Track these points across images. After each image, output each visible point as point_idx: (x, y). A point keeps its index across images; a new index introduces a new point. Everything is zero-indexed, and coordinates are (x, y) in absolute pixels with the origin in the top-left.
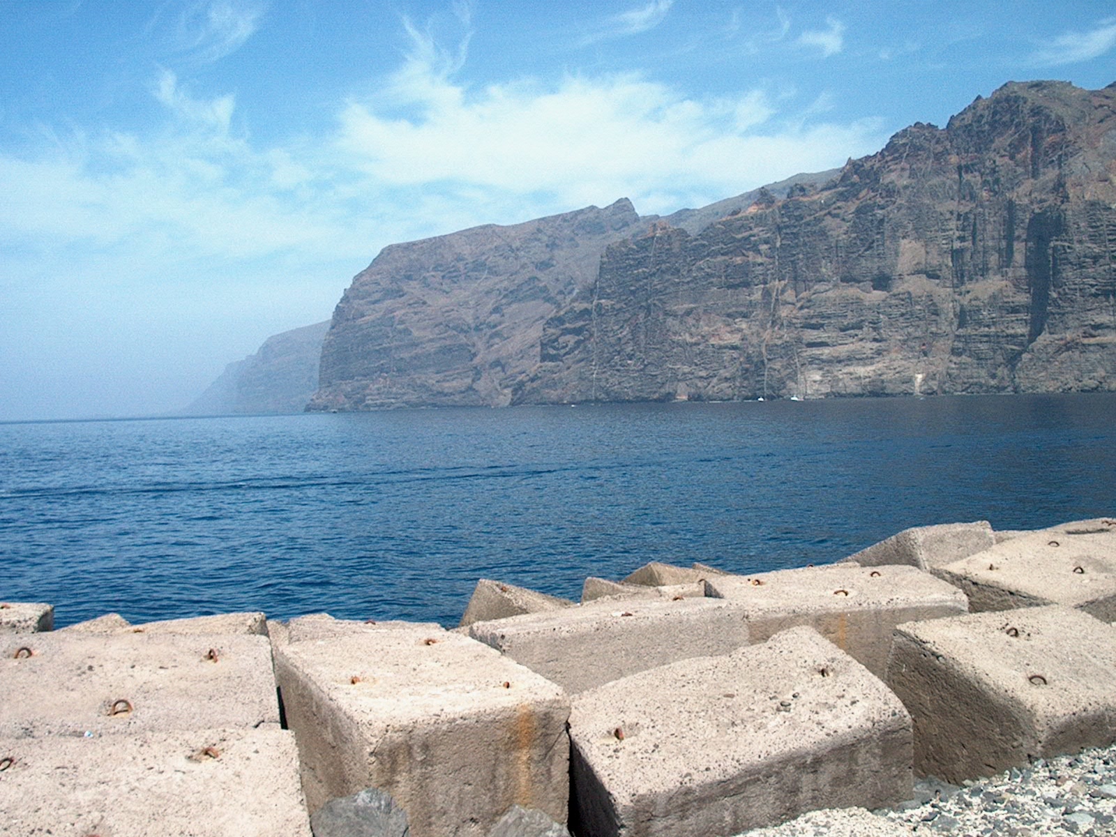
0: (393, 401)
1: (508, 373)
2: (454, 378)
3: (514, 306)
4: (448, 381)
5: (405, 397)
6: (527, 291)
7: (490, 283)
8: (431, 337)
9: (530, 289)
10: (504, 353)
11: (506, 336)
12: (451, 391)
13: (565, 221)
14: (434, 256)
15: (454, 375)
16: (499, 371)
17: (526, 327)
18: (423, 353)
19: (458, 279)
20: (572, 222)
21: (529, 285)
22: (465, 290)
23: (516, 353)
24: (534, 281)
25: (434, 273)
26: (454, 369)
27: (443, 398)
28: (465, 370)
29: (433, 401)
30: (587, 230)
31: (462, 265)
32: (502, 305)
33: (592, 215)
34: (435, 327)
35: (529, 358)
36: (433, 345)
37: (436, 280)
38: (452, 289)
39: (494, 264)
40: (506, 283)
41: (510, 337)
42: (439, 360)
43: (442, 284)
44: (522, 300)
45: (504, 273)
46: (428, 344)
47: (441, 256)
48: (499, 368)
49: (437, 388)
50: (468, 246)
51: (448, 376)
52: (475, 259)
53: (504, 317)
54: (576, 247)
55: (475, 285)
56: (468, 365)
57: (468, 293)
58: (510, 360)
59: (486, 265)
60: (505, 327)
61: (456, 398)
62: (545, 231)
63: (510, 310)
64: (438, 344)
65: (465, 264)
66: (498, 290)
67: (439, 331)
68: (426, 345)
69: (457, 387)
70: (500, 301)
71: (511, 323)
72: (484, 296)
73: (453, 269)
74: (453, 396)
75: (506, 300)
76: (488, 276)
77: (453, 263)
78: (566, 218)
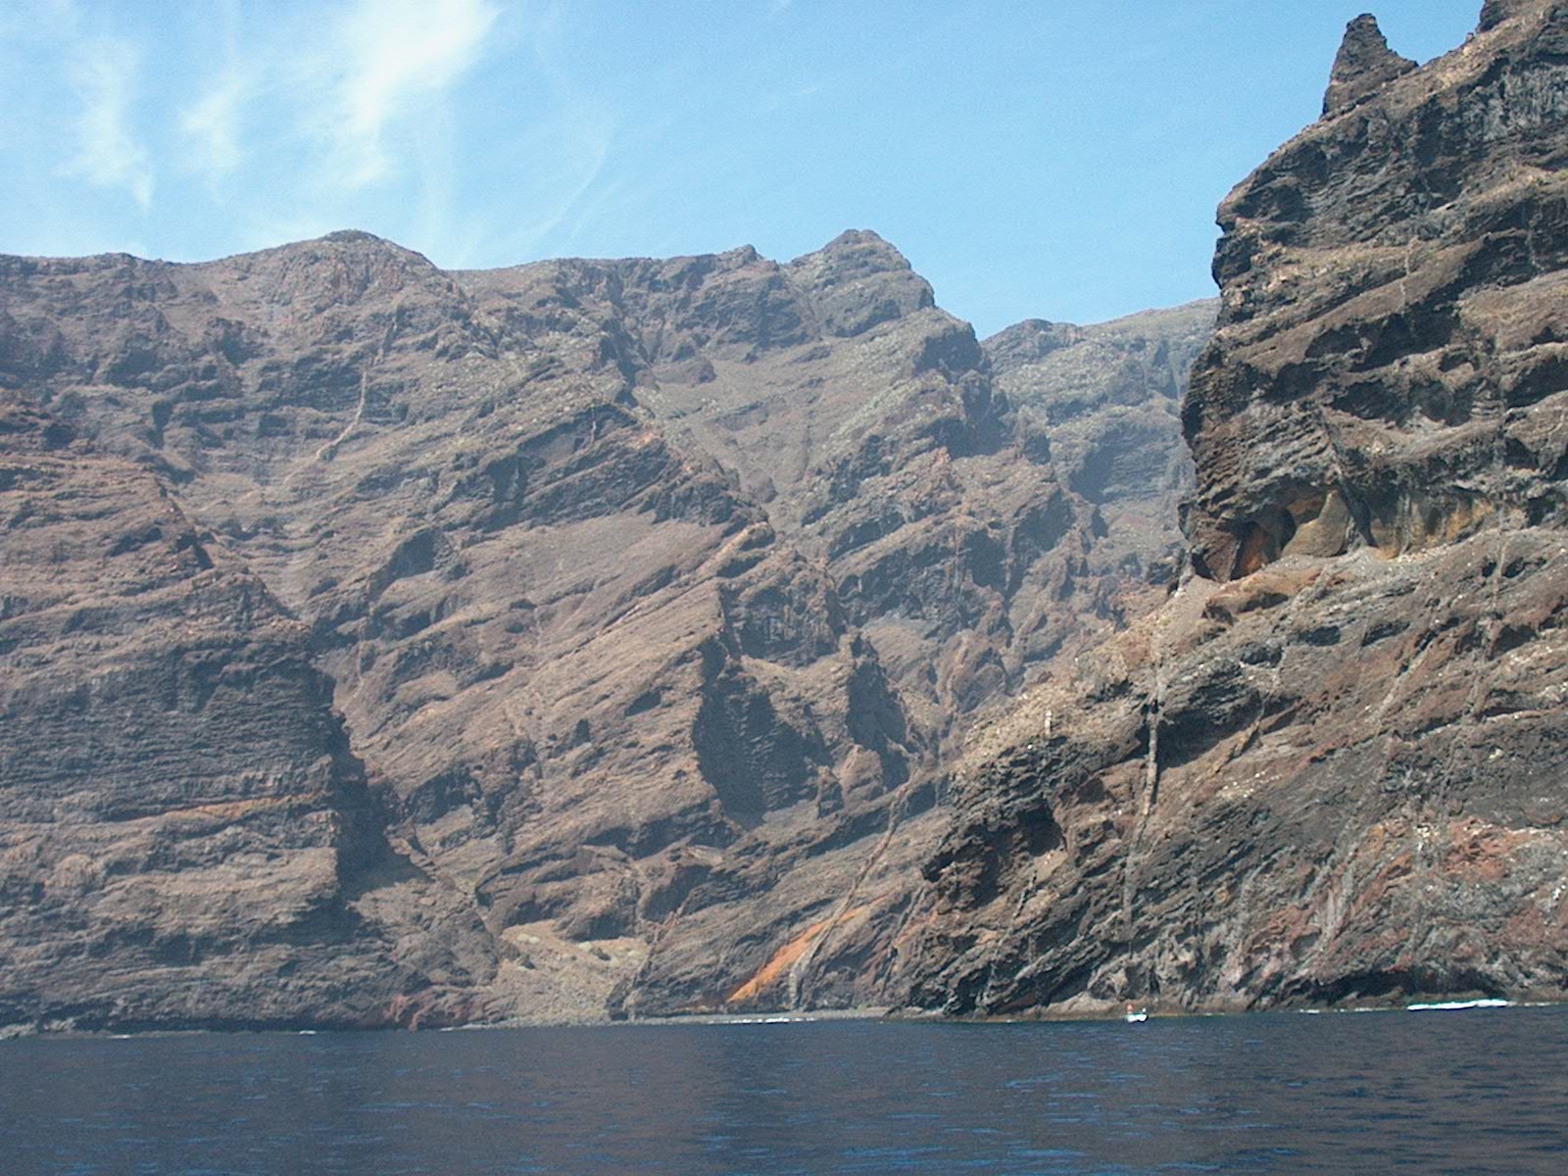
1: (529, 837)
2: (230, 849)
3: (512, 535)
4: (186, 864)
6: (568, 472)
7: (382, 449)
8: (90, 602)
9: (585, 462)
10: (485, 736)
11: (486, 659)
12: (202, 924)
13: (654, 286)
14: (123, 323)
15: (224, 827)
16: (466, 832)
17: (582, 624)
18: (34, 690)
19: (231, 425)
20: (681, 294)
21: (578, 444)
22: (262, 476)
23: (553, 737)
24: (600, 426)
25: (120, 389)
26: (228, 790)
27: (150, 973)
28: (295, 802)
29: (73, 992)
30: (738, 328)
31: (250, 373)
32: (451, 527)
33: (755, 276)
34: (115, 552)
35: (638, 764)
36: (97, 648)
37: (128, 416)
38: (200, 468)
39: (397, 377)
40: (461, 442)
41: (510, 667)
42: (137, 736)
43: (155, 438)
44: (548, 510)
45: (447, 410)
46: (65, 642)
47: (152, 324)
48: (463, 817)
49: (112, 907)
50: (276, 306)
51: (190, 835)
52: (308, 351)
53: (463, 581)
54: (703, 379)
55: (308, 458)
56: (314, 768)
57: (281, 488)
58: (528, 774)
59: (359, 378)
60: (474, 622)
61: (238, 972)
62: (584, 304)
63: (492, 549)
64: (133, 640)
65: (265, 369)
66: (421, 472)
67: (142, 571)
68: (57, 645)
69: (241, 901)
70: (436, 509)
71: (508, 601)
72: (357, 499)
73: (210, 383)
74: (217, 959)
75: (469, 506)
76: (365, 426)
77: (206, 358)
78: (658, 277)
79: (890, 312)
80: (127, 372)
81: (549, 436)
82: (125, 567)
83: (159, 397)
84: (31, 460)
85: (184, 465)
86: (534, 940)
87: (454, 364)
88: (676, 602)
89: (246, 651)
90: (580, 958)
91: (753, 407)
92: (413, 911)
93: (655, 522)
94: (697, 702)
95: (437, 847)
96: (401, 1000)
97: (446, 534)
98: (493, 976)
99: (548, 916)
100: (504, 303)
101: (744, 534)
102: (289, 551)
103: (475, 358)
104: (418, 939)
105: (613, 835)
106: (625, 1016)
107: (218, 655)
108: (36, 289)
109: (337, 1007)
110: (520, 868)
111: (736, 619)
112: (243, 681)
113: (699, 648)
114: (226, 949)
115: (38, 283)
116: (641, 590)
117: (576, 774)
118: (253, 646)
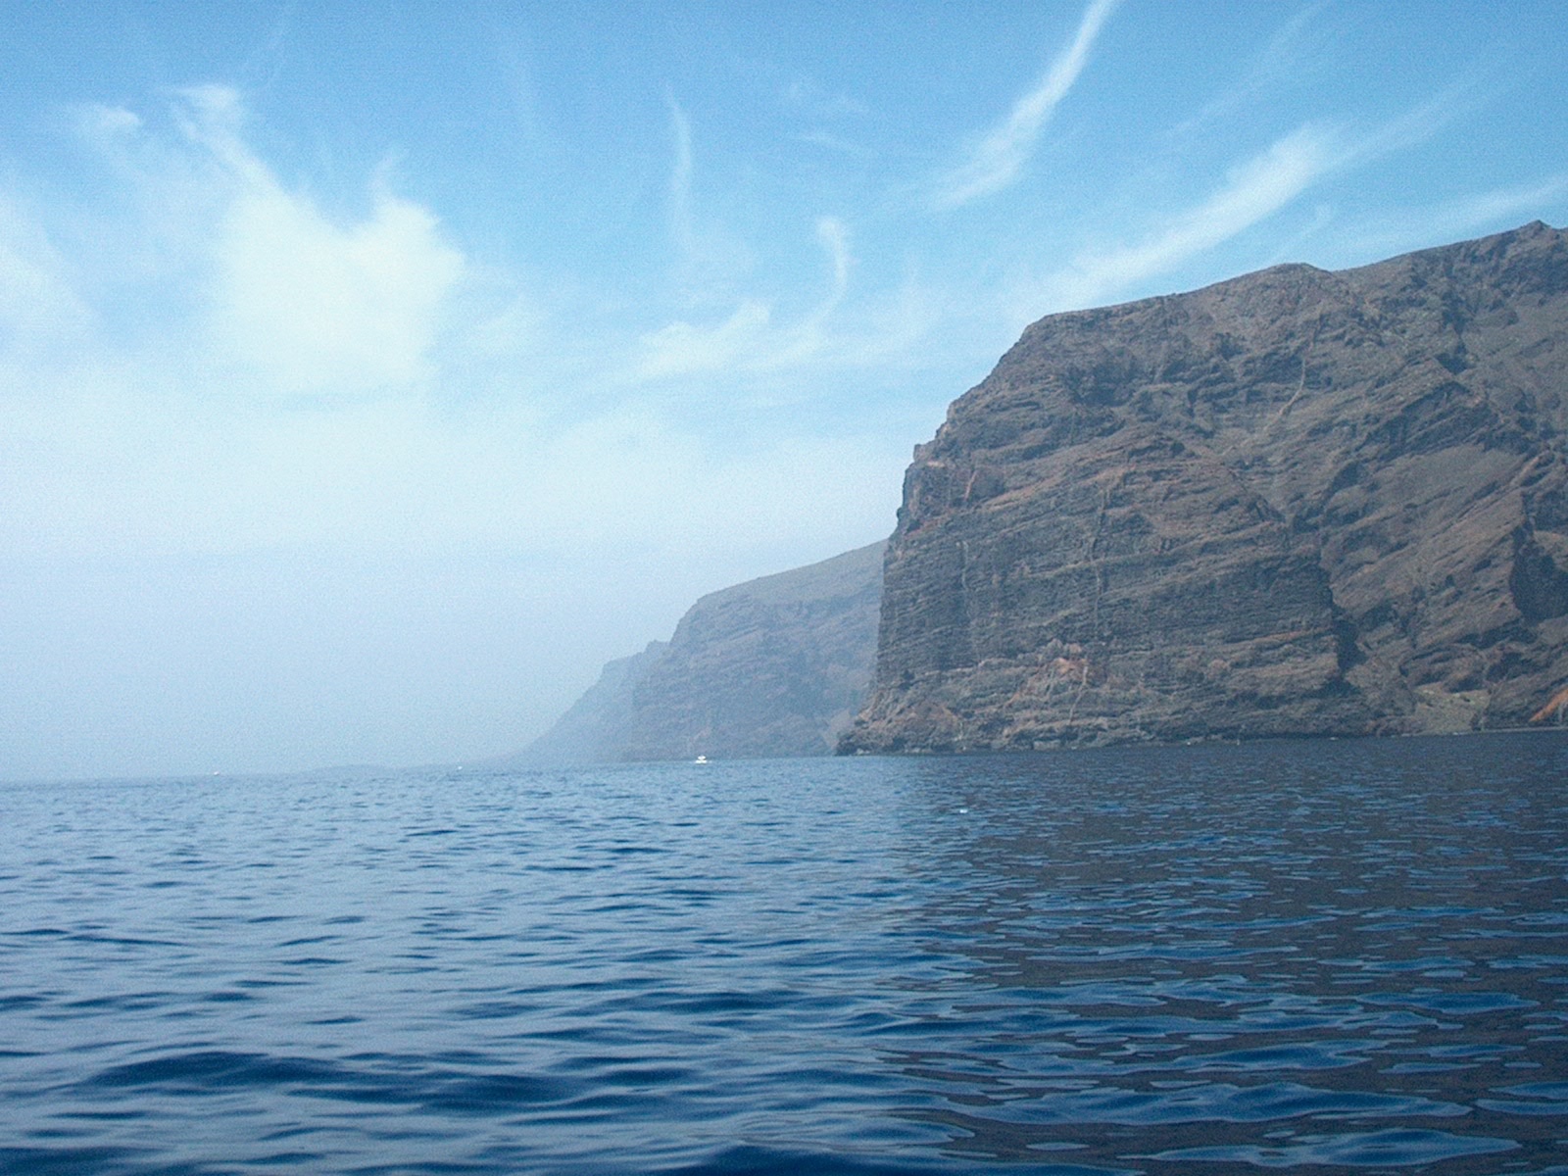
0: (1102, 721)
1: (1424, 640)
2: (1287, 655)
3: (1401, 462)
4: (1268, 662)
5: (1137, 714)
6: (1432, 422)
7: (1318, 407)
8: (1208, 539)
9: (1441, 416)
10: (1397, 586)
11: (1393, 540)
12: (1278, 690)
13: (1474, 259)
14: (1165, 344)
15: (1282, 645)
16: (1389, 637)
17: (1445, 517)
18: (1190, 583)
19: (1231, 399)
20: (1493, 263)
21: (1437, 405)
22: (1250, 428)
23: (1433, 584)
24: (1449, 395)
25: (1168, 385)
26: (1284, 627)
27: (1255, 713)
28: (1316, 632)
29: (1224, 723)
30: (1533, 282)
31: (1236, 364)
32: (1366, 461)
33: (1542, 244)
34: (1217, 512)
35: (1480, 599)
36: (1215, 562)
37: (1175, 402)
38: (1217, 428)
39: (1323, 360)
40: (1366, 406)
41: (1406, 544)
42: (1239, 604)
43: (1191, 413)
44: (1421, 446)
45: (1355, 381)
46: (1201, 559)
47: (1181, 343)
48: (1388, 629)
49: (1236, 683)
50: (1247, 319)
51: (1268, 649)
52: (1270, 349)
53: (1376, 493)
54: (1510, 323)
55: (1274, 416)
56: (1324, 615)
57: (1261, 436)
58: (1421, 605)
59: (1300, 363)
60: (1385, 518)
61: (1298, 711)
62: (1431, 284)
63: (1389, 473)
64: (1232, 558)
65: (1248, 362)
66: (1344, 423)
67: (1232, 521)
68: (1197, 561)
69: (1295, 679)
70: (1357, 450)
71: (1402, 506)
72: (1308, 442)
73: (1218, 374)
74: (1286, 706)
75: (1375, 447)
76: (1307, 391)
77: (1214, 360)
78: (1477, 254)
80: (1170, 375)
81: (1420, 401)
82: (1223, 519)
83: (1189, 387)
85: (1207, 427)
86: (1431, 693)
87: (1356, 351)
88: (1498, 503)
89: (1288, 561)
90: (1455, 702)
91: (1545, 341)
92: (1372, 681)
93: (1484, 451)
94: (1511, 564)
95: (1376, 645)
96: (1372, 723)
97: (1365, 465)
98: (1414, 711)
99: (1437, 680)
100: (1379, 294)
101: (1536, 460)
102: (1272, 474)
103: (1369, 346)
104: (1377, 695)
105: (1468, 638)
106: (1479, 729)
107: (1276, 564)
108: (1115, 328)
109: (1343, 727)
110: (1422, 656)
111: (1532, 510)
112: (1287, 575)
113: (1512, 533)
114: (1289, 702)
115: (1114, 322)
116: (1478, 496)
117: (1447, 605)
118: (1292, 559)
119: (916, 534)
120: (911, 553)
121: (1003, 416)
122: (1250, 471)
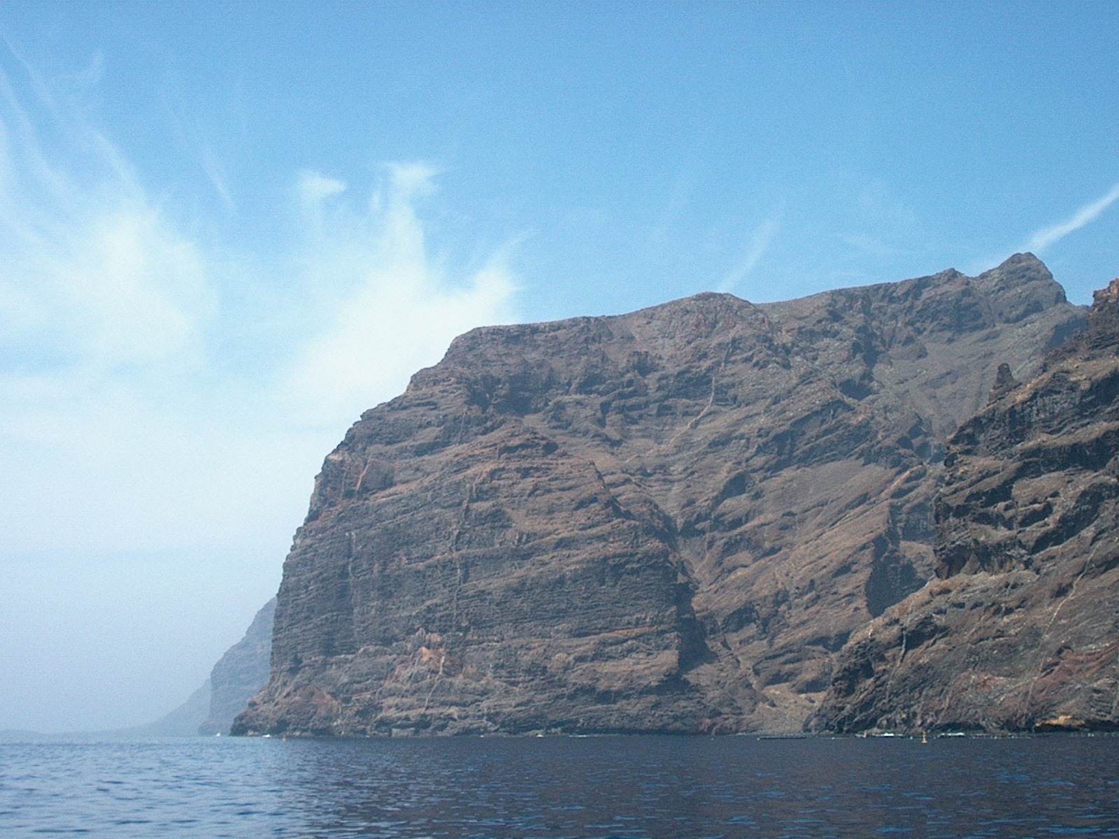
0: (454, 711)
1: (780, 641)
2: (630, 651)
3: (787, 473)
4: (610, 657)
5: (484, 705)
6: (818, 437)
7: (721, 424)
8: (565, 534)
9: (827, 432)
10: (764, 589)
11: (767, 545)
12: (617, 685)
13: (892, 300)
14: (584, 358)
15: (627, 640)
16: (753, 637)
17: (820, 525)
18: (541, 577)
19: (642, 412)
20: (908, 304)
21: (823, 422)
22: (659, 439)
23: (798, 588)
24: (835, 411)
25: (583, 396)
26: (629, 623)
27: (594, 708)
28: (659, 629)
29: (563, 716)
30: (943, 322)
31: (651, 380)
32: (754, 471)
33: (953, 288)
34: (577, 509)
35: (837, 603)
36: (569, 556)
37: (588, 412)
38: (626, 436)
39: (731, 379)
40: (762, 421)
41: (780, 549)
42: (587, 598)
43: (602, 423)
44: (806, 459)
45: (757, 399)
46: (555, 554)
47: (599, 359)
48: (752, 629)
49: (576, 677)
50: (666, 340)
51: (611, 644)
52: (683, 367)
53: (760, 500)
54: (920, 357)
55: (683, 428)
56: (668, 613)
57: (667, 446)
58: (783, 607)
59: (711, 380)
60: (763, 525)
61: (633, 707)
62: (847, 318)
63: (775, 482)
64: (584, 554)
65: (660, 379)
66: (742, 437)
67: (589, 518)
68: (551, 555)
69: (635, 675)
70: (747, 460)
71: (781, 513)
72: (708, 452)
73: (631, 389)
74: (624, 702)
75: (763, 458)
76: (714, 408)
77: (629, 375)
78: (894, 294)
79: (1036, 307)
80: (585, 387)
81: (807, 418)
82: (581, 517)
83: (604, 399)
84: (537, 462)
85: (617, 436)
86: (778, 693)
87: (761, 372)
88: (868, 513)
89: (636, 558)
90: (799, 702)
91: (948, 374)
92: (716, 679)
93: (864, 465)
94: (869, 570)
95: (738, 645)
96: (708, 721)
97: (752, 475)
98: (753, 711)
99: (786, 681)
100: (796, 324)
101: (907, 473)
102: (672, 482)
103: (773, 368)
104: (717, 693)
105: (821, 640)
106: (810, 731)
107: (623, 560)
108: (539, 342)
109: (678, 724)
110: (775, 657)
111: (900, 521)
112: (634, 572)
113: (873, 541)
114: (627, 697)
115: (540, 338)
116: (850, 506)
117: (807, 608)
118: (639, 556)
119: (317, 524)
120: (308, 541)
121: (403, 415)
122: (652, 478)
